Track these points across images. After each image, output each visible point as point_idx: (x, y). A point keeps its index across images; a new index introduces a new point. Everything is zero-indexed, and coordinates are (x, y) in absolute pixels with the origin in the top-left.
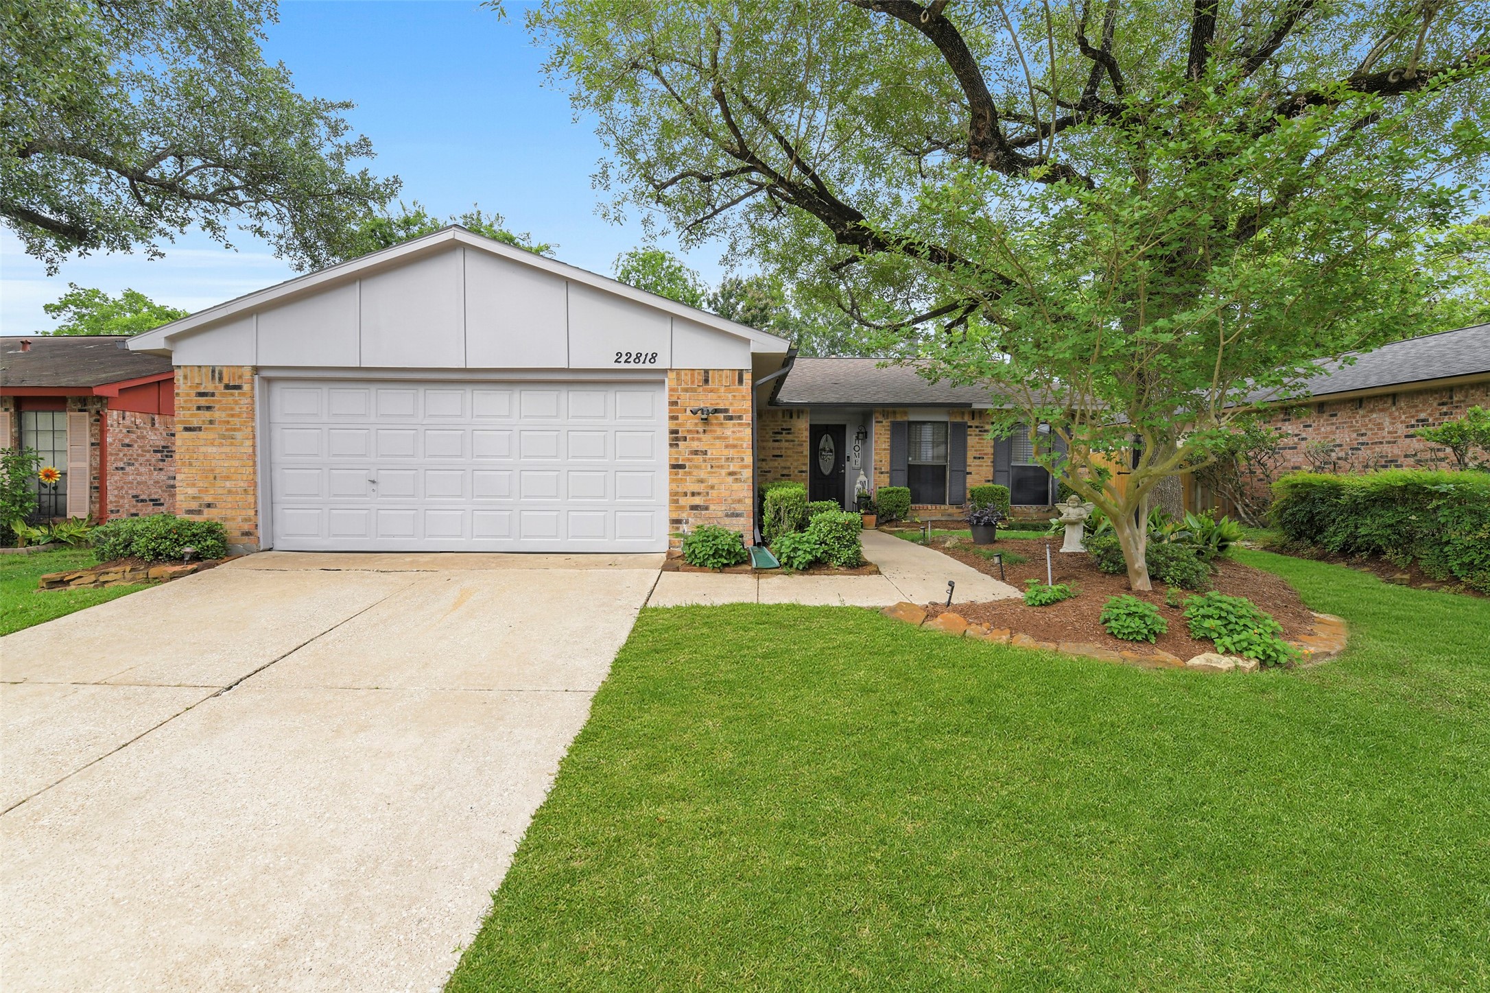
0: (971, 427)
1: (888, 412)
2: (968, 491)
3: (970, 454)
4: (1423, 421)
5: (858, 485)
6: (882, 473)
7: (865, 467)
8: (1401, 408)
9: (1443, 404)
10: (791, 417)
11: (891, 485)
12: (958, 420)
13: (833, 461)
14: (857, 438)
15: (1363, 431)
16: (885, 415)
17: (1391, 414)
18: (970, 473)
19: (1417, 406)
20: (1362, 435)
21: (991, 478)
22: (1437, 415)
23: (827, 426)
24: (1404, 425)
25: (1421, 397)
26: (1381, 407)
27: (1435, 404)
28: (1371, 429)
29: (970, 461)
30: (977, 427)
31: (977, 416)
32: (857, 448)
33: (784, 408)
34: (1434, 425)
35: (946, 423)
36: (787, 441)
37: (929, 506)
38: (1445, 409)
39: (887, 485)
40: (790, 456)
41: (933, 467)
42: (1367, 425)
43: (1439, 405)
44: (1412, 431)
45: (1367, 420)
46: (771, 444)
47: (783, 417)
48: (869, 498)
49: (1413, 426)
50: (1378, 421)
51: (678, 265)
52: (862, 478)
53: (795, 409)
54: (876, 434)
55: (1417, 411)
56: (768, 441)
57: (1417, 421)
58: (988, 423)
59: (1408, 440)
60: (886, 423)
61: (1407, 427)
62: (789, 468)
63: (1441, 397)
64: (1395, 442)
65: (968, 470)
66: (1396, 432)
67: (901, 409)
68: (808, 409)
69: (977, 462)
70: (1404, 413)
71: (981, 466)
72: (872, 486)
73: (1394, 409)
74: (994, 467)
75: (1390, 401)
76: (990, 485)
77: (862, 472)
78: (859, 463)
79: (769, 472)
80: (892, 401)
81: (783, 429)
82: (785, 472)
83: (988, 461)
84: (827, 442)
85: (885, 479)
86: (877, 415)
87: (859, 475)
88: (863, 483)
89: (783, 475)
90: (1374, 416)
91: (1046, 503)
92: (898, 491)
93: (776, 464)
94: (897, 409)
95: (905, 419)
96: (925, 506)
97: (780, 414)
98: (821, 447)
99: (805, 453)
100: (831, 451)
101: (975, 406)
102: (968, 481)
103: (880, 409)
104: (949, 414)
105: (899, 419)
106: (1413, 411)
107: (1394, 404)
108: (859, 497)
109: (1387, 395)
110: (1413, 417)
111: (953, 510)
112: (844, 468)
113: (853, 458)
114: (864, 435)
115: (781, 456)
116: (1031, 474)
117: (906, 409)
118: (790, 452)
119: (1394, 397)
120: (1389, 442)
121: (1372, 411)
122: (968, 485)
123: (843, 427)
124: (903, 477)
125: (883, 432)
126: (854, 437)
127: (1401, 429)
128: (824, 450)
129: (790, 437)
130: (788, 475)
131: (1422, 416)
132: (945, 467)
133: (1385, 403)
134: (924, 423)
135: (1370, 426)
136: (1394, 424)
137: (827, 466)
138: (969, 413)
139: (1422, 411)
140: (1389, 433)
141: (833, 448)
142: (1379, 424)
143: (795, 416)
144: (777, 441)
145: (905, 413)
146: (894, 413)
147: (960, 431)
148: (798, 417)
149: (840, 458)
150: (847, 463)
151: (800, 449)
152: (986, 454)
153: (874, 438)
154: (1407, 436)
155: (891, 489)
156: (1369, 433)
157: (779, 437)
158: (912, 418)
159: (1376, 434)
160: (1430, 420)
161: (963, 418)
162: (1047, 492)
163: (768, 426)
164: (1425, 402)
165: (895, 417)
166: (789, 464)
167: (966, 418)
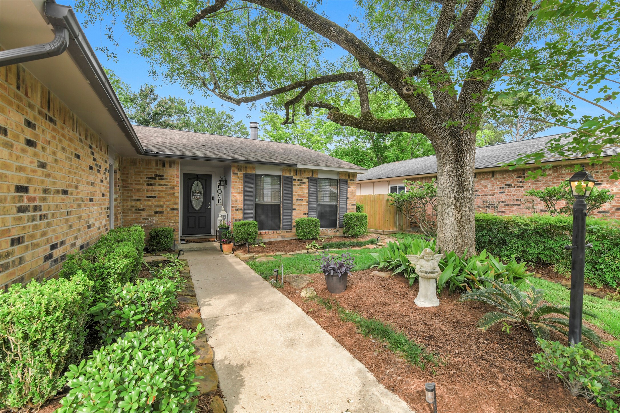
0: (295, 180)
1: (242, 167)
2: (293, 221)
3: (295, 197)
4: (508, 185)
5: (220, 218)
6: (237, 210)
7: (225, 205)
8: (497, 179)
9: (519, 177)
10: (164, 165)
11: (244, 219)
12: (288, 175)
13: (202, 199)
14: (220, 184)
15: (477, 189)
16: (240, 169)
17: (491, 181)
18: (295, 209)
19: (505, 178)
20: (476, 191)
21: (307, 213)
22: (516, 183)
23: (197, 175)
24: (498, 187)
25: (507, 174)
26: (486, 178)
27: (515, 177)
28: (481, 188)
29: (294, 201)
30: (299, 180)
31: (298, 173)
32: (220, 191)
33: (158, 158)
34: (514, 187)
35: (280, 177)
36: (160, 185)
37: (270, 232)
38: (520, 180)
39: (241, 218)
40: (163, 197)
41: (271, 205)
42: (479, 186)
43: (517, 177)
44: (503, 190)
45: (479, 184)
46: (145, 187)
47: (157, 165)
48: (228, 228)
49: (503, 188)
50: (485, 184)
51: (117, 79)
52: (223, 213)
53: (167, 159)
54: (233, 182)
55: (505, 180)
56: (143, 185)
57: (506, 185)
58: (305, 178)
59: (501, 194)
60: (240, 174)
61: (500, 188)
62: (162, 206)
63: (519, 174)
64: (494, 195)
65: (294, 207)
66: (494, 190)
67: (251, 165)
68: (179, 161)
69: (299, 202)
70: (498, 181)
71: (301, 205)
72: (230, 219)
73: (493, 179)
74: (308, 205)
75: (491, 175)
76: (306, 217)
77: (223, 209)
78: (221, 202)
79: (144, 210)
80: (244, 159)
81: (156, 175)
82: (158, 210)
83: (305, 202)
84: (197, 186)
85: (239, 215)
86: (234, 168)
87: (220, 211)
88: (224, 217)
89: (156, 212)
90: (483, 182)
91: (335, 226)
92: (249, 224)
93: (150, 203)
94: (248, 165)
95: (254, 172)
96: (267, 232)
97: (154, 164)
98: (193, 190)
99: (176, 195)
100: (200, 193)
101: (299, 166)
102: (293, 214)
103: (236, 164)
104: (282, 170)
105: (249, 172)
106: (503, 180)
107: (493, 176)
108: (220, 228)
109: (489, 172)
110: (503, 183)
111: (285, 233)
112: (210, 205)
113: (217, 198)
114: (224, 182)
115: (155, 197)
116: (328, 209)
117: (254, 166)
118: (162, 194)
119: (493, 173)
120: (490, 195)
121: (481, 180)
122: (293, 217)
123: (210, 176)
124: (252, 212)
125: (238, 181)
126: (218, 183)
127: (497, 189)
128: (195, 192)
129: (162, 182)
130: (161, 212)
131: (508, 183)
132: (279, 205)
133: (488, 175)
134: (266, 175)
135: (480, 187)
136: (493, 186)
137: (197, 203)
138: (294, 170)
139: (507, 180)
140: (490, 190)
141: (202, 190)
142: (485, 186)
143: (167, 166)
144: (151, 185)
145: (254, 168)
146: (246, 167)
147: (289, 181)
148: (170, 167)
149: (208, 198)
150: (212, 201)
151: (171, 192)
152: (304, 197)
153: (232, 184)
154: (500, 193)
155: (244, 222)
156: (480, 190)
157: (153, 182)
158: (258, 172)
159: (483, 191)
160: (513, 185)
161: (290, 174)
162: (336, 220)
163: (142, 172)
164: (509, 176)
165: (246, 170)
166: (162, 203)
167: (292, 174)
